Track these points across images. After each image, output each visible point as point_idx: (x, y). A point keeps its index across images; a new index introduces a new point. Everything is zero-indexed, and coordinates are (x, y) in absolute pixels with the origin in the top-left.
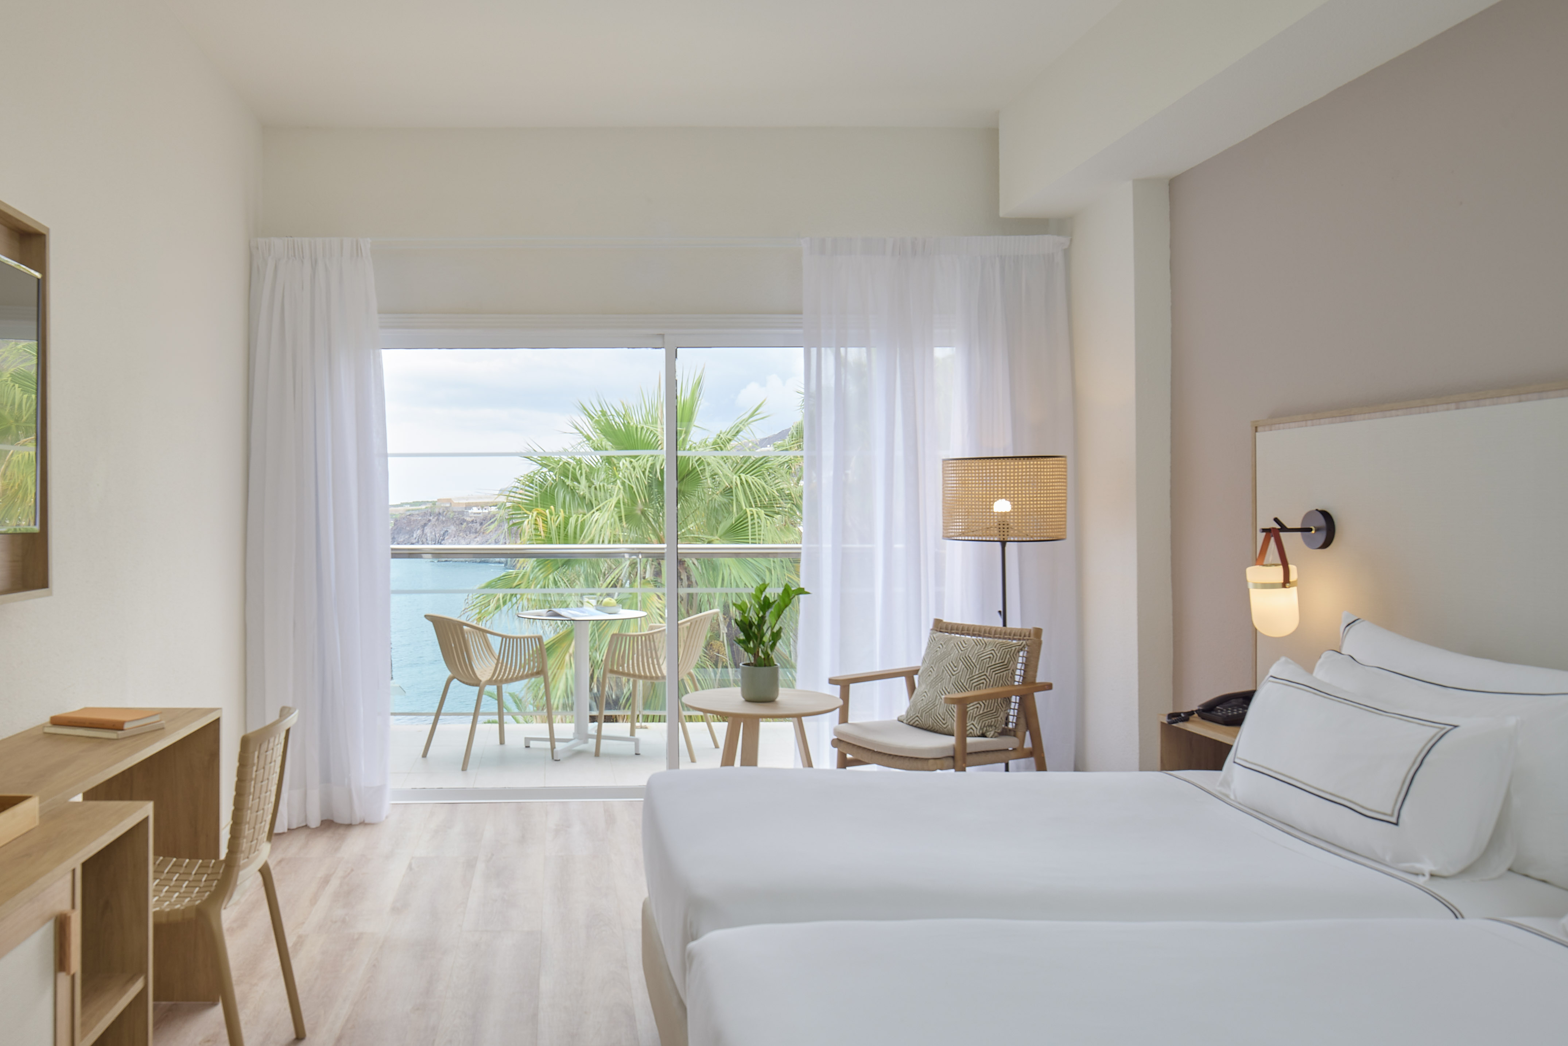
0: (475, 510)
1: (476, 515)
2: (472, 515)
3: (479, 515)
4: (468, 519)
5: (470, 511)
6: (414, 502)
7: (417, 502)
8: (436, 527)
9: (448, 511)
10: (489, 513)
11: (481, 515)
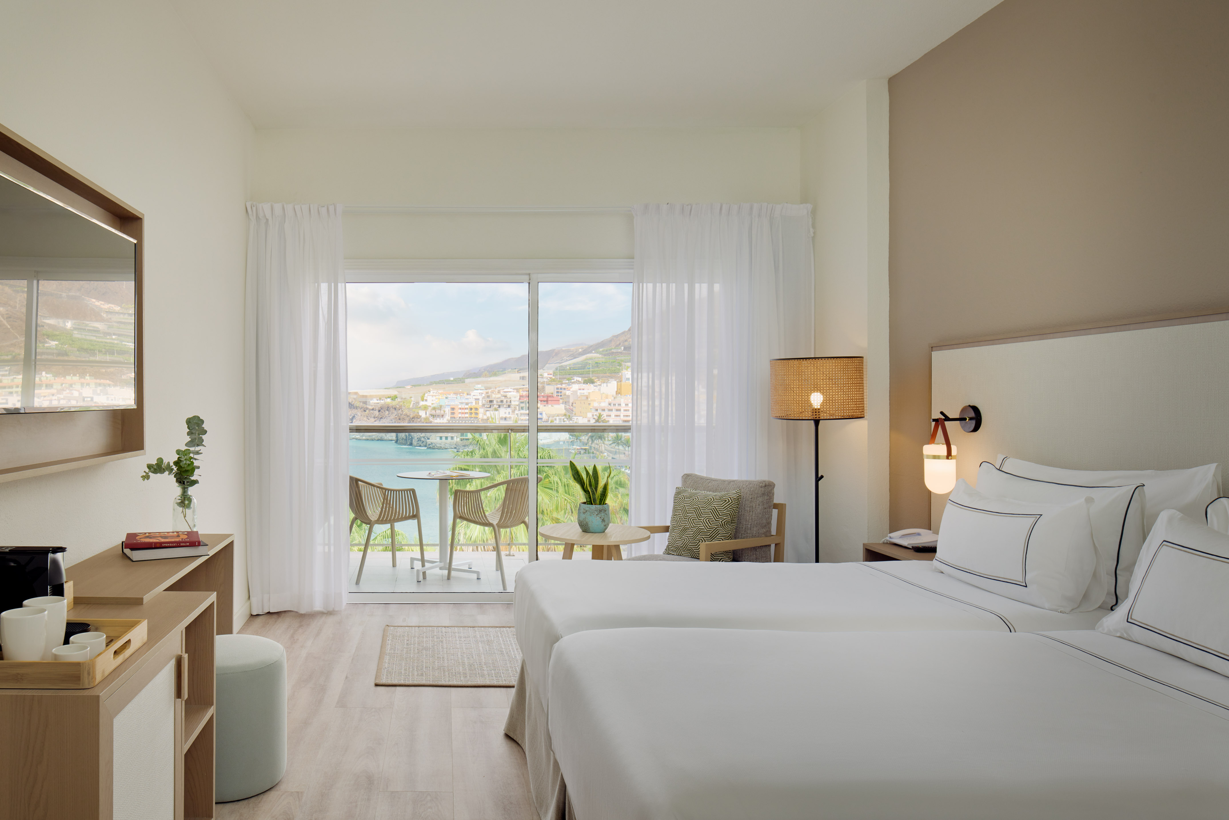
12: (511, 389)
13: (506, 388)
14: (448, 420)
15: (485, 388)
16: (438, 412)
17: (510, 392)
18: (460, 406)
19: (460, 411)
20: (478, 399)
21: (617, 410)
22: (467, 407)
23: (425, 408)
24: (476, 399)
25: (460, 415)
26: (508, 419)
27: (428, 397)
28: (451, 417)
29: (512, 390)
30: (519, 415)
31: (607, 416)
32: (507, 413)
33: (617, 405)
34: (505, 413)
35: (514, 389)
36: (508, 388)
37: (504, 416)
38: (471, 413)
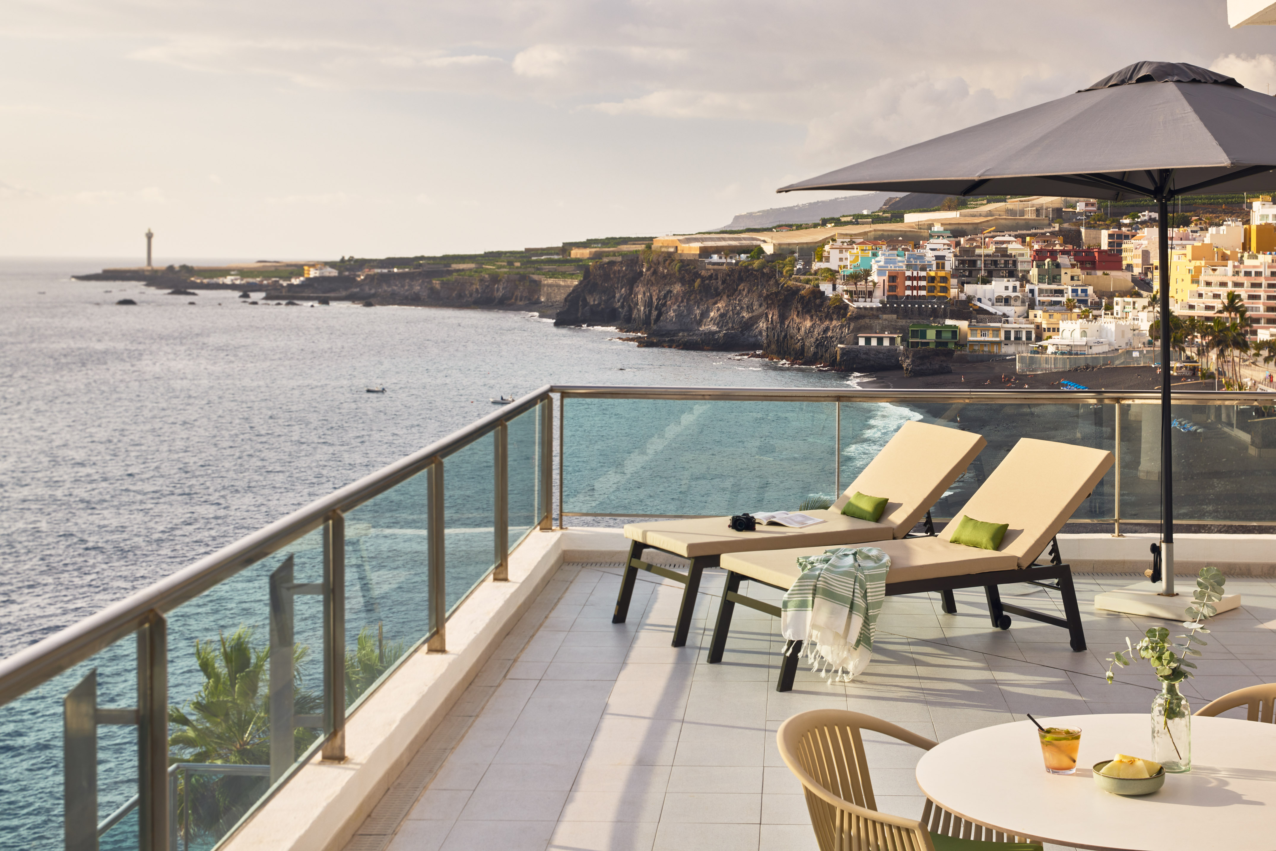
0: (715, 258)
1: (716, 267)
2: (710, 267)
3: (720, 267)
4: (703, 273)
5: (707, 261)
6: (607, 239)
7: (612, 238)
8: (651, 286)
9: (673, 261)
10: (737, 263)
11: (724, 266)
12: (1010, 236)
13: (998, 233)
14: (882, 302)
15: (951, 233)
16: (861, 285)
17: (1008, 242)
18: (908, 273)
19: (908, 283)
20: (943, 258)
21: (1253, 285)
22: (923, 274)
23: (832, 275)
24: (938, 258)
25: (908, 293)
26: (1012, 302)
27: (832, 251)
28: (888, 297)
29: (1012, 239)
30: (1036, 293)
31: (1251, 297)
32: (1011, 289)
33: (1253, 274)
34: (1007, 288)
35: (1016, 236)
36: (1003, 234)
37: (1005, 294)
38: (931, 289)
